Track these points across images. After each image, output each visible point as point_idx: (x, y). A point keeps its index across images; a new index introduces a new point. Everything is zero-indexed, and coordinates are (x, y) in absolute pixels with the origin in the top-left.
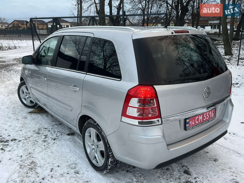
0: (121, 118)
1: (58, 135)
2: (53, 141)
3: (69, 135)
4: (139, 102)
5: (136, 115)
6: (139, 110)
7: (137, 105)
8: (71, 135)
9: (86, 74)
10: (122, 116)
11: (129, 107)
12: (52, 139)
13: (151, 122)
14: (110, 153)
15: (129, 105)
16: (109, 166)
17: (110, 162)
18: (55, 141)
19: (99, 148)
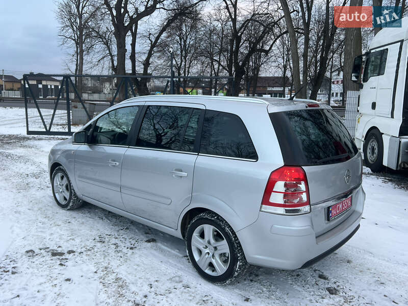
0: (261, 207)
1: (133, 242)
2: (131, 251)
3: (149, 241)
4: (286, 185)
5: (281, 202)
6: (286, 195)
7: (283, 189)
8: (152, 241)
9: (198, 155)
10: (262, 204)
11: (272, 193)
12: (128, 248)
13: (297, 211)
14: (239, 255)
15: (274, 190)
16: (236, 273)
17: (238, 266)
18: (133, 251)
19: (219, 250)
